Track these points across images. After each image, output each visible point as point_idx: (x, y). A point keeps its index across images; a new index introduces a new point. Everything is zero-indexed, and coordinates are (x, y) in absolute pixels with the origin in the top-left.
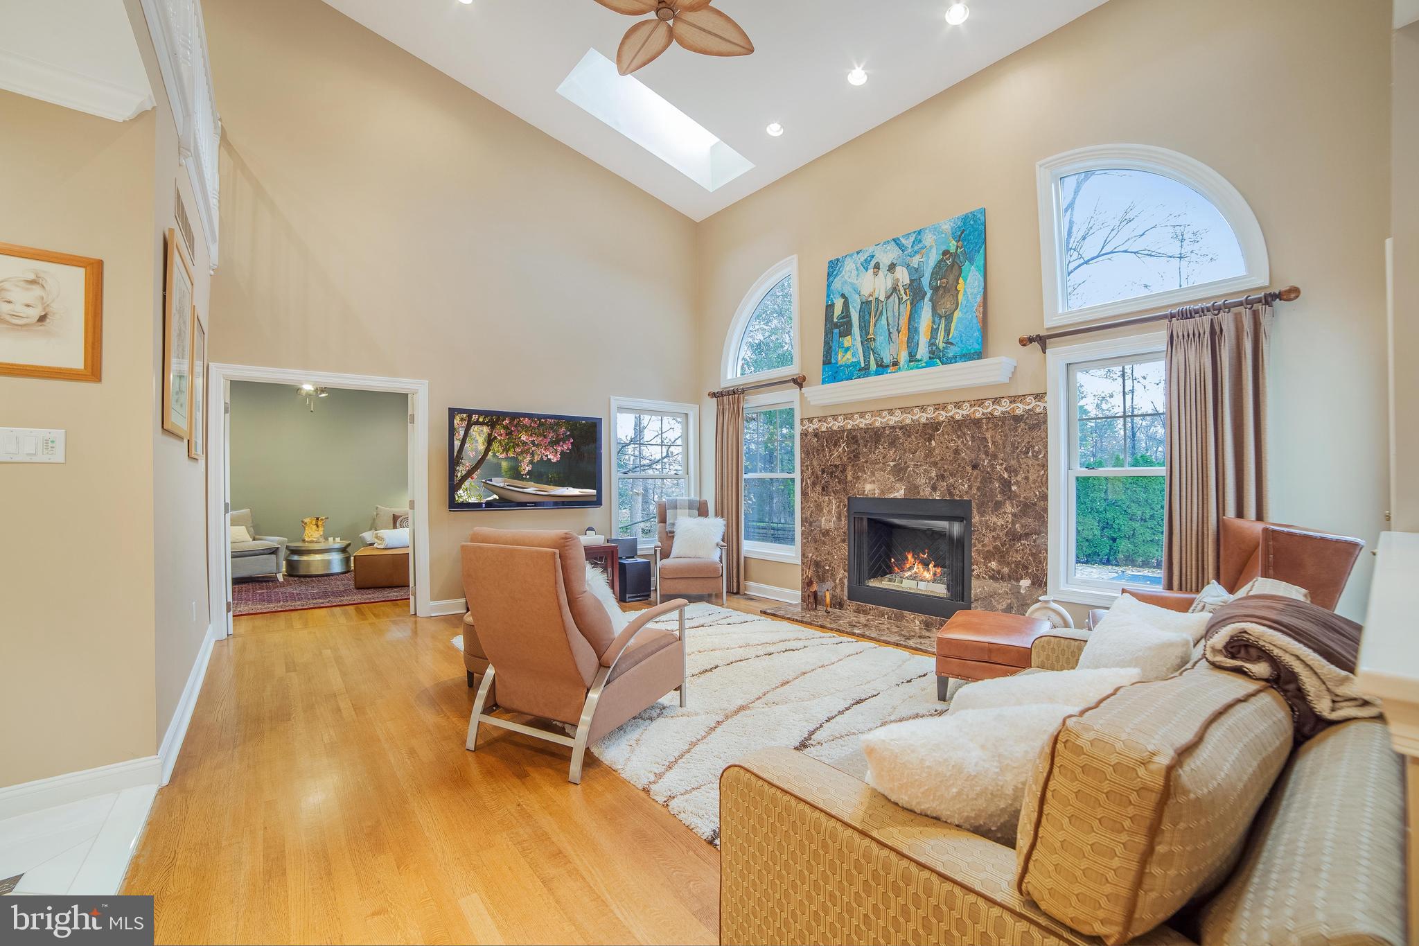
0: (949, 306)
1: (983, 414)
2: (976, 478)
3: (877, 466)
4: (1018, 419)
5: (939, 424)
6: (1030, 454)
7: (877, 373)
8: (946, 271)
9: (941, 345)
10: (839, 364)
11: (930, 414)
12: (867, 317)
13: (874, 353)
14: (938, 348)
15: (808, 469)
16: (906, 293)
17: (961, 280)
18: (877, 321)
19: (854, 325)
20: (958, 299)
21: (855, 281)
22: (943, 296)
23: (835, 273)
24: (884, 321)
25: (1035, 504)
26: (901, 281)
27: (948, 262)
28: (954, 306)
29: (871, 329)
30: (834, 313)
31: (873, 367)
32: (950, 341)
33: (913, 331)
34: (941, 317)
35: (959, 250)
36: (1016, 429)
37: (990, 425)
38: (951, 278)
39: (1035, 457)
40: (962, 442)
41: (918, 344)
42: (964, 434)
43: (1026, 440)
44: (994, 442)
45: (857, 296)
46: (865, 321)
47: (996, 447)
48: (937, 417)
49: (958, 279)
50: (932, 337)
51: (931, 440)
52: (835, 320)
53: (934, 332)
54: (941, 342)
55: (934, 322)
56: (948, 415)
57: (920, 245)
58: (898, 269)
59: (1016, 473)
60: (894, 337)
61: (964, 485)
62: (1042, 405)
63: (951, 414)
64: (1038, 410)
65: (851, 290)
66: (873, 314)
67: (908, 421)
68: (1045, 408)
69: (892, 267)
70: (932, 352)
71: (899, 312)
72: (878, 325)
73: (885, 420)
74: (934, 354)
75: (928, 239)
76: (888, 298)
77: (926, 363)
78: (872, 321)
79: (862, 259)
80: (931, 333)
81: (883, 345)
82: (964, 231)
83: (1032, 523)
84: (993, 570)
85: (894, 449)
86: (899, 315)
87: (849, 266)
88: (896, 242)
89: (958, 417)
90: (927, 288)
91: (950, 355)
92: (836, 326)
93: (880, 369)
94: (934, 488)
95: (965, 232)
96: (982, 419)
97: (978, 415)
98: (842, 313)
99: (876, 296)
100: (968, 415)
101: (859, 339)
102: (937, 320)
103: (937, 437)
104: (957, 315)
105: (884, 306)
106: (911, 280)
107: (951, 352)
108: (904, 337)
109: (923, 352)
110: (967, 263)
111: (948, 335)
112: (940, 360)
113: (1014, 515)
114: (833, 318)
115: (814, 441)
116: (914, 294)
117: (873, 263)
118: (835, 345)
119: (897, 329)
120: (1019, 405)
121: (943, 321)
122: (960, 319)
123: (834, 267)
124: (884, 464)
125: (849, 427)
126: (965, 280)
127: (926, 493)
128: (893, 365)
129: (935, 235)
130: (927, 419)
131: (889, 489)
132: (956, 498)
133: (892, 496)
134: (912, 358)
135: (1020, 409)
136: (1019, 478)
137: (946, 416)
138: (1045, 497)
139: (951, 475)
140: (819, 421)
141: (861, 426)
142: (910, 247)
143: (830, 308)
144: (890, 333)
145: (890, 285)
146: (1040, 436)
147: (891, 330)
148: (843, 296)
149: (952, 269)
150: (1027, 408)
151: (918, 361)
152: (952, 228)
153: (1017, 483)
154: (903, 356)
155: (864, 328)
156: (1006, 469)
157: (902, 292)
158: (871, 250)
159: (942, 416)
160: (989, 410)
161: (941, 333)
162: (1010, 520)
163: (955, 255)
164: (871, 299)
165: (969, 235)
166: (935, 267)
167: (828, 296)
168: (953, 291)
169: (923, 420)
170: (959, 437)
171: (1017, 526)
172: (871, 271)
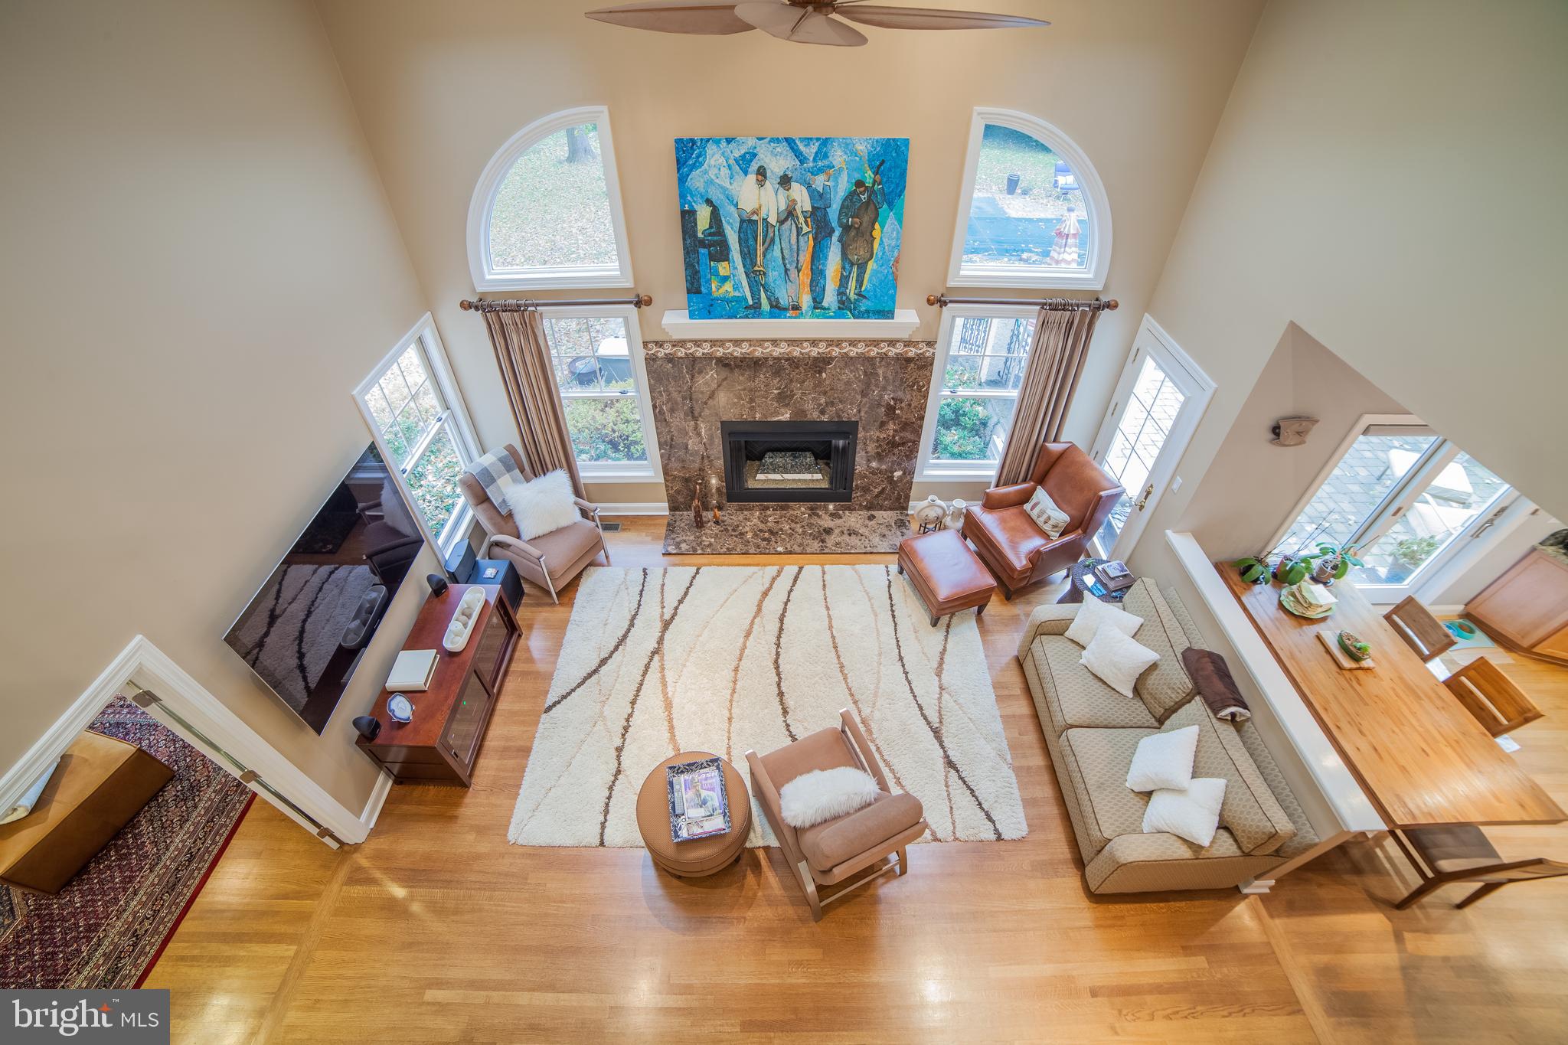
0: (862, 253)
1: (878, 353)
2: (865, 404)
3: (757, 394)
4: (909, 360)
5: (832, 359)
6: (916, 387)
7: (772, 316)
8: (859, 209)
9: (853, 296)
10: (715, 295)
11: (822, 348)
12: (751, 242)
13: (766, 291)
14: (848, 298)
15: (662, 396)
16: (806, 223)
17: (877, 226)
18: (767, 249)
19: (732, 248)
20: (872, 248)
21: (727, 185)
22: (854, 240)
23: (691, 162)
24: (777, 253)
25: (913, 423)
26: (799, 204)
27: (862, 197)
28: (868, 255)
29: (758, 259)
30: (696, 224)
31: (765, 306)
32: (862, 293)
33: (817, 275)
34: (852, 264)
35: (876, 186)
36: (906, 368)
37: (883, 363)
38: (866, 219)
39: (919, 390)
40: (854, 376)
41: (824, 290)
42: (857, 369)
43: (914, 377)
44: (885, 377)
45: (733, 209)
46: (748, 247)
47: (887, 381)
48: (829, 352)
49: (873, 224)
50: (841, 286)
51: (822, 373)
52: (700, 235)
53: (844, 281)
54: (852, 292)
55: (843, 268)
56: (842, 351)
57: (826, 162)
58: (795, 185)
59: (901, 401)
60: (793, 276)
61: (852, 410)
62: (931, 350)
63: (845, 351)
64: (927, 355)
65: (721, 197)
66: (760, 239)
67: (795, 354)
68: (933, 353)
69: (785, 181)
70: (841, 302)
71: (798, 246)
72: (768, 256)
73: (768, 350)
74: (843, 303)
75: (838, 157)
76: (782, 222)
77: (834, 312)
78: (760, 250)
79: (737, 154)
80: (840, 280)
81: (777, 283)
82: (883, 162)
83: (908, 435)
84: (873, 468)
85: (778, 379)
86: (798, 250)
87: (715, 159)
88: (789, 144)
89: (851, 354)
90: (834, 224)
91: (863, 309)
92: (702, 243)
93: (776, 311)
94: (822, 412)
95: (885, 165)
96: (876, 358)
97: (872, 354)
98: (711, 227)
99: (763, 215)
100: (862, 354)
101: (741, 269)
102: (847, 266)
103: (828, 371)
104: (871, 266)
105: (777, 233)
106: (813, 207)
107: (864, 306)
108: (805, 277)
109: (830, 299)
110: (885, 206)
111: (861, 287)
112: (851, 313)
113: (895, 431)
114: (695, 232)
115: (668, 367)
116: (818, 227)
117: (754, 166)
118: (703, 269)
119: (797, 267)
120: (912, 349)
121: (855, 269)
122: (875, 273)
123: (687, 153)
124: (766, 391)
125: (719, 354)
126: (882, 227)
127: (815, 415)
128: (793, 309)
129: (846, 153)
130: (819, 353)
131: (772, 413)
132: (844, 419)
133: (776, 419)
134: (817, 304)
135: (912, 352)
136: (903, 405)
137: (840, 353)
138: (922, 418)
139: (841, 402)
140: (674, 346)
141: (735, 354)
142: (811, 159)
143: (688, 217)
144: (786, 270)
145: (783, 207)
146: (926, 375)
147: (788, 266)
148: (709, 202)
149: (867, 208)
150: (919, 352)
151: (825, 309)
152: (869, 153)
153: (901, 409)
154: (806, 301)
155: (749, 255)
156: (893, 398)
157: (802, 220)
158: (751, 142)
159: (836, 352)
160: (883, 351)
161: (852, 284)
162: (891, 434)
163: (871, 191)
164: (755, 217)
165: (890, 170)
166: (845, 200)
167: (682, 196)
168: (867, 237)
169: (814, 354)
170: (851, 371)
171: (897, 438)
172: (752, 178)
